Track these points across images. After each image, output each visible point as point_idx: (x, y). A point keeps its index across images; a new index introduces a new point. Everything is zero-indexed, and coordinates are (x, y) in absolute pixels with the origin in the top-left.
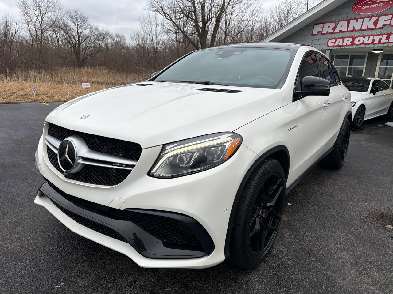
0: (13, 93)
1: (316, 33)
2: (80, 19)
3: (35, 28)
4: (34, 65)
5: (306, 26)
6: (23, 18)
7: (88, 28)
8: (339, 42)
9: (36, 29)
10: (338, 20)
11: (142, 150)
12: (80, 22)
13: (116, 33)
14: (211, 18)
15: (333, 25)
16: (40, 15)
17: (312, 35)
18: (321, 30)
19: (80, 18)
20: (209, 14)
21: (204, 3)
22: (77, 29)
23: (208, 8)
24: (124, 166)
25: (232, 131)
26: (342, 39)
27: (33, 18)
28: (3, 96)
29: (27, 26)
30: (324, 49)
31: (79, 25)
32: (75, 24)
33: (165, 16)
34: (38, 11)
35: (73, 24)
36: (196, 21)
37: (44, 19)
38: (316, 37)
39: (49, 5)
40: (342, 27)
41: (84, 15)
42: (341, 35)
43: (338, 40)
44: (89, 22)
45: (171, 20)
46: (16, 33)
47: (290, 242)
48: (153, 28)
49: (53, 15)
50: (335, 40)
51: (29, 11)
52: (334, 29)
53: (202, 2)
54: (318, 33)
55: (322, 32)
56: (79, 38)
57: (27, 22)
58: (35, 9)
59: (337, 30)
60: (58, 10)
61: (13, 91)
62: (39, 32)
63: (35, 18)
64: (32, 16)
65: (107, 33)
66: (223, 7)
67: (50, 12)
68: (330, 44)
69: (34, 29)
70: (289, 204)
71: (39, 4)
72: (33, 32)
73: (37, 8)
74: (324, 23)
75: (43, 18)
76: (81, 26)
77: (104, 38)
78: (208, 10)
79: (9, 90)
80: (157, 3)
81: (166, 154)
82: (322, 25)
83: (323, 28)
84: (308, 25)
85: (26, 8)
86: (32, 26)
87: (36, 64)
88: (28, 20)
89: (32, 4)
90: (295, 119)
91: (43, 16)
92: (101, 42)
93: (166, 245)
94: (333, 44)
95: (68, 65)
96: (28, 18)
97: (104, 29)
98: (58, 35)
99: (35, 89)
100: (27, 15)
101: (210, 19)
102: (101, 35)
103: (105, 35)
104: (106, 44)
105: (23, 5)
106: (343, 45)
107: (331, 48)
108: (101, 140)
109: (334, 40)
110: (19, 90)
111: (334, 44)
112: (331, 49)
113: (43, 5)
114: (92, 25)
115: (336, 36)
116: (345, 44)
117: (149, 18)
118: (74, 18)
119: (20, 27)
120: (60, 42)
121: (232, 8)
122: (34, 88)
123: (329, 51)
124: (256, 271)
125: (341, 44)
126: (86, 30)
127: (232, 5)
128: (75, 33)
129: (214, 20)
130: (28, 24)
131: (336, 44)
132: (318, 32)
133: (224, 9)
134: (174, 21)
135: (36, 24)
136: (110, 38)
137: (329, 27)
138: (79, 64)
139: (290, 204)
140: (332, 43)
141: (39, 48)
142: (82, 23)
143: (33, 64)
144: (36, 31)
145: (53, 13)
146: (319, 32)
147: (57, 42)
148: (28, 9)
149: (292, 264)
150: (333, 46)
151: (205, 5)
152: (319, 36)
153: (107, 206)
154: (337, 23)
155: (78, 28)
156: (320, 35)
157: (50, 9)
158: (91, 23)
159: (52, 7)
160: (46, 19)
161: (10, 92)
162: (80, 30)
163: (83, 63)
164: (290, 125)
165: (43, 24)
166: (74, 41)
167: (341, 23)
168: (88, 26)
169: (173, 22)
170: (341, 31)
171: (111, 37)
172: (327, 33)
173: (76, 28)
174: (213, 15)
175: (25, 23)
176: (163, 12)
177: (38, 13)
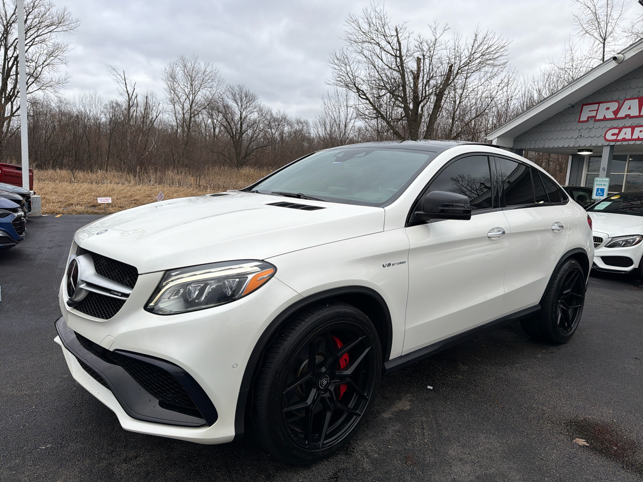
0: (135, 200)
1: (586, 120)
2: (246, 98)
3: (183, 110)
4: (176, 161)
5: (569, 108)
6: (168, 96)
7: (255, 110)
8: (626, 134)
9: (184, 112)
10: (622, 97)
11: (139, 276)
12: (245, 102)
13: (296, 117)
14: (428, 96)
15: (614, 106)
16: (191, 92)
17: (579, 122)
18: (594, 114)
19: (246, 96)
20: (425, 88)
21: (418, 74)
22: (241, 112)
23: (423, 80)
24: (120, 295)
25: (261, 259)
26: (630, 129)
27: (181, 96)
28: (120, 203)
29: (173, 107)
30: (600, 144)
31: (243, 107)
32: (238, 105)
33: (358, 94)
34: (189, 87)
35: (235, 105)
36: (404, 100)
37: (196, 98)
38: (585, 125)
39: (205, 79)
40: (630, 108)
41: (251, 92)
42: (629, 122)
43: (624, 130)
44: (258, 102)
45: (367, 99)
46: (157, 117)
47: (389, 440)
48: (342, 111)
49: (208, 92)
50: (618, 130)
51: (178, 87)
52: (616, 112)
53: (416, 72)
54: (589, 119)
55: (595, 117)
56: (241, 125)
57: (173, 102)
58: (185, 84)
59: (621, 115)
60: (216, 85)
61: (136, 198)
62: (187, 116)
63: (184, 97)
64: (180, 94)
65: (284, 119)
66: (448, 79)
67: (206, 89)
68: (609, 136)
69: (181, 112)
70: (429, 387)
71: (191, 78)
72: (180, 117)
73: (189, 83)
74: (599, 103)
75: (195, 96)
76: (246, 108)
77: (279, 125)
78: (423, 83)
79: (131, 196)
80: (347, 74)
81: (172, 281)
82: (595, 107)
83: (597, 110)
84: (573, 106)
85: (175, 83)
86: (178, 107)
87: (178, 161)
88: (175, 99)
89: (183, 77)
90: (399, 251)
91: (195, 93)
92: (274, 131)
93: (162, 404)
94: (614, 137)
95: (223, 163)
96: (175, 96)
97: (280, 112)
98: (215, 121)
99: (162, 197)
100: (175, 93)
101: (426, 96)
102: (275, 120)
103: (281, 121)
104: (281, 134)
105: (171, 79)
106: (633, 138)
107: (612, 144)
108: (107, 262)
109: (616, 131)
110: (144, 197)
111: (616, 136)
112: (611, 146)
113: (197, 78)
114: (262, 106)
115: (621, 123)
116: (635, 137)
117: (337, 97)
118: (237, 96)
119: (163, 109)
120: (217, 130)
121: (466, 79)
122: (160, 195)
123: (609, 148)
124: (308, 469)
125: (628, 137)
126: (252, 114)
127: (465, 75)
128: (237, 117)
129: (433, 98)
130: (174, 105)
131: (620, 138)
132: (588, 117)
133: (450, 81)
134: (371, 100)
135: (185, 104)
136: (288, 124)
137: (608, 109)
138: (238, 162)
139: (432, 388)
140: (613, 135)
141: (185, 138)
142: (248, 104)
143: (174, 160)
144: (184, 114)
145: (209, 89)
146: (592, 117)
147: (212, 130)
148: (177, 85)
149: (370, 469)
150: (616, 140)
151: (418, 77)
152: (591, 124)
153: (99, 345)
154: (621, 102)
155: (242, 110)
156: (592, 121)
157: (205, 84)
158: (261, 104)
159: (209, 81)
160: (199, 97)
161: (131, 199)
162: (244, 113)
163: (244, 160)
164: (387, 259)
165: (194, 105)
166: (234, 130)
167: (627, 103)
168: (255, 108)
169: (370, 103)
170: (628, 116)
171: (290, 124)
172: (605, 119)
173: (238, 111)
174: (431, 90)
175: (171, 103)
176: (355, 86)
177: (189, 90)
